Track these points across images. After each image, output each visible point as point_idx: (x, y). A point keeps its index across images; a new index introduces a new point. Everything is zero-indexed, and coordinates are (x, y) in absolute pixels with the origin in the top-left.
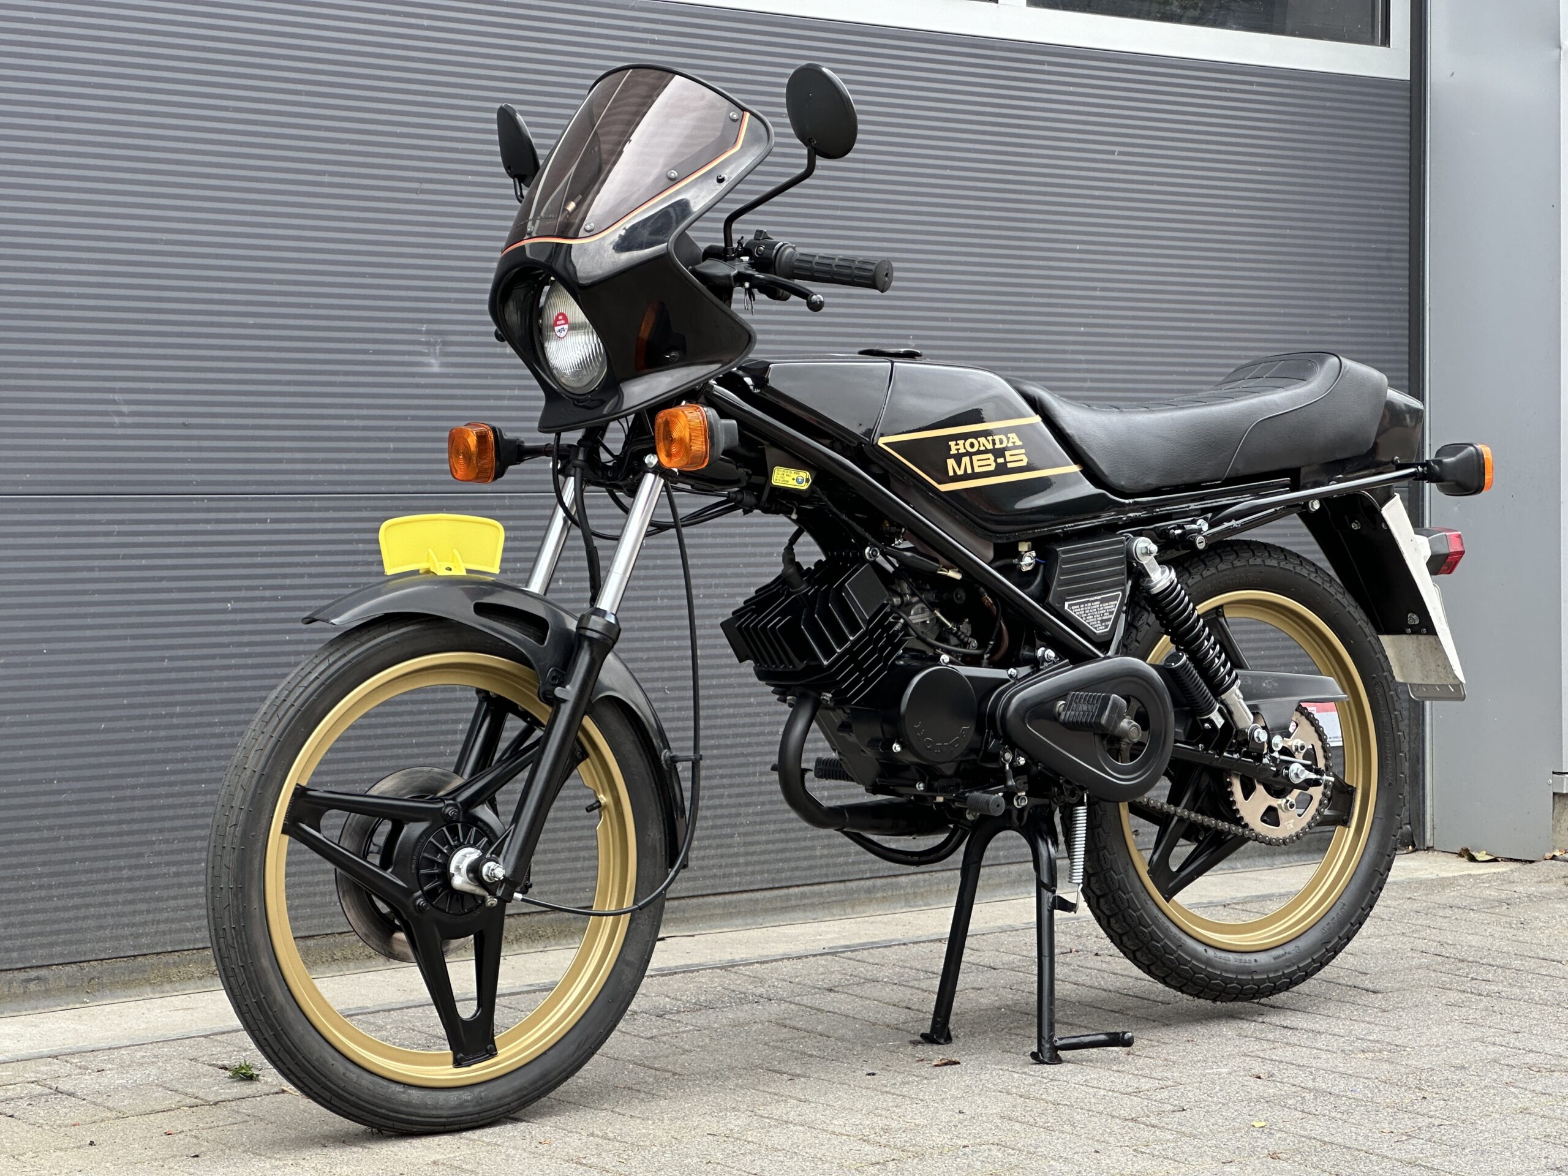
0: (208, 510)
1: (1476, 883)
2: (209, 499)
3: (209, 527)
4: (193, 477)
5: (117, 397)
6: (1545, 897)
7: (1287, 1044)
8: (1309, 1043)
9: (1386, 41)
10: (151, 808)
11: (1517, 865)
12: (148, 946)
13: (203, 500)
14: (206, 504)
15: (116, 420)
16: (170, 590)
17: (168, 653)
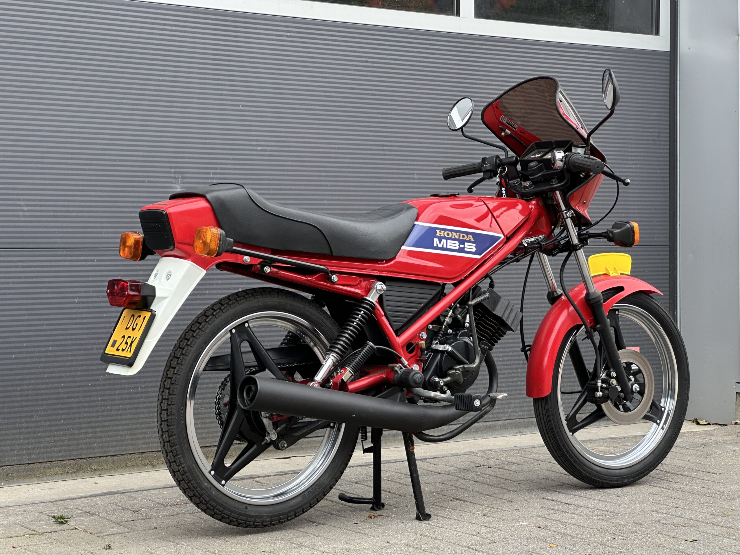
0: (66, 256)
1: (694, 435)
2: (66, 251)
3: (66, 264)
4: (58, 240)
5: (22, 203)
6: (725, 442)
7: (562, 511)
8: (573, 511)
9: (657, 33)
10: (37, 395)
11: (719, 427)
12: (36, 459)
13: (63, 251)
14: (65, 253)
15: (21, 213)
16: (47, 293)
17: (45, 322)
